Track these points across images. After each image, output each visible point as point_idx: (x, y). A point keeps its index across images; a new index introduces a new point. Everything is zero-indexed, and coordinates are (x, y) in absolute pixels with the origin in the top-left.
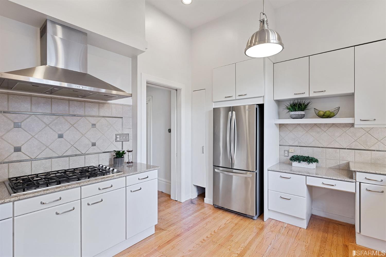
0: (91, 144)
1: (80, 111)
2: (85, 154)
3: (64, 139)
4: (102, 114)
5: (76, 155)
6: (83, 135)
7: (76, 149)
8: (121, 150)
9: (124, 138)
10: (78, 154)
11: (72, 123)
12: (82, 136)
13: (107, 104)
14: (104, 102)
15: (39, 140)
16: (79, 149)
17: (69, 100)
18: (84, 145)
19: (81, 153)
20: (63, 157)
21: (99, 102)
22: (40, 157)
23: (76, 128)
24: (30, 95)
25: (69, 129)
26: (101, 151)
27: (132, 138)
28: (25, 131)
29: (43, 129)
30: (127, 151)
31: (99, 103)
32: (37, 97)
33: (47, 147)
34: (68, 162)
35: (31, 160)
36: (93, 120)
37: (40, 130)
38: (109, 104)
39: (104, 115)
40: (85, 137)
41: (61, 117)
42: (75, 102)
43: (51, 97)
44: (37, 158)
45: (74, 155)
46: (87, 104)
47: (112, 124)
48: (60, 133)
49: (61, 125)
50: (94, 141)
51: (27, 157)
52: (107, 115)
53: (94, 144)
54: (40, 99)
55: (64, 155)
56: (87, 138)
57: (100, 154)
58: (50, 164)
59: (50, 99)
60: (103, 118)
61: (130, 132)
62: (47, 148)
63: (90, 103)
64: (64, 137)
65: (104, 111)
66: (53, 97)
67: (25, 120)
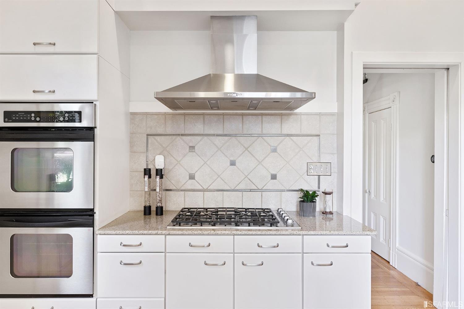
0: (270, 176)
1: (256, 130)
2: (262, 190)
3: (237, 167)
4: (285, 132)
5: (251, 191)
6: (260, 163)
7: (251, 181)
8: (317, 189)
9: (322, 169)
10: (253, 189)
11: (246, 146)
12: (258, 163)
13: (293, 115)
14: (289, 113)
15: (210, 168)
16: (254, 182)
17: (243, 115)
18: (261, 177)
19: (257, 189)
20: (235, 191)
21: (282, 113)
22: (211, 188)
23: (250, 153)
24: (203, 114)
25: (243, 153)
26: (285, 189)
27: (336, 170)
28: (198, 156)
29: (215, 153)
30: (323, 192)
31: (281, 115)
32: (209, 116)
33: (219, 176)
34: (242, 198)
35: (204, 191)
36: (273, 142)
37: (212, 155)
38: (296, 115)
39: (290, 133)
40: (262, 165)
41: (233, 138)
42: (250, 116)
43: (223, 113)
44: (209, 188)
45: (249, 189)
46: (265, 118)
47: (301, 148)
48: (232, 159)
49: (233, 149)
50: (274, 173)
51: (200, 186)
52: (294, 132)
53: (274, 177)
54: (212, 117)
55: (237, 188)
56: (265, 167)
57: (283, 192)
58: (222, 197)
59: (222, 116)
60: (288, 137)
61: (334, 160)
62: (219, 178)
63: (269, 117)
64: (237, 164)
65: (290, 126)
66: (226, 113)
67: (199, 142)
